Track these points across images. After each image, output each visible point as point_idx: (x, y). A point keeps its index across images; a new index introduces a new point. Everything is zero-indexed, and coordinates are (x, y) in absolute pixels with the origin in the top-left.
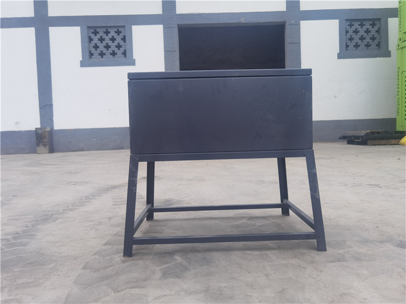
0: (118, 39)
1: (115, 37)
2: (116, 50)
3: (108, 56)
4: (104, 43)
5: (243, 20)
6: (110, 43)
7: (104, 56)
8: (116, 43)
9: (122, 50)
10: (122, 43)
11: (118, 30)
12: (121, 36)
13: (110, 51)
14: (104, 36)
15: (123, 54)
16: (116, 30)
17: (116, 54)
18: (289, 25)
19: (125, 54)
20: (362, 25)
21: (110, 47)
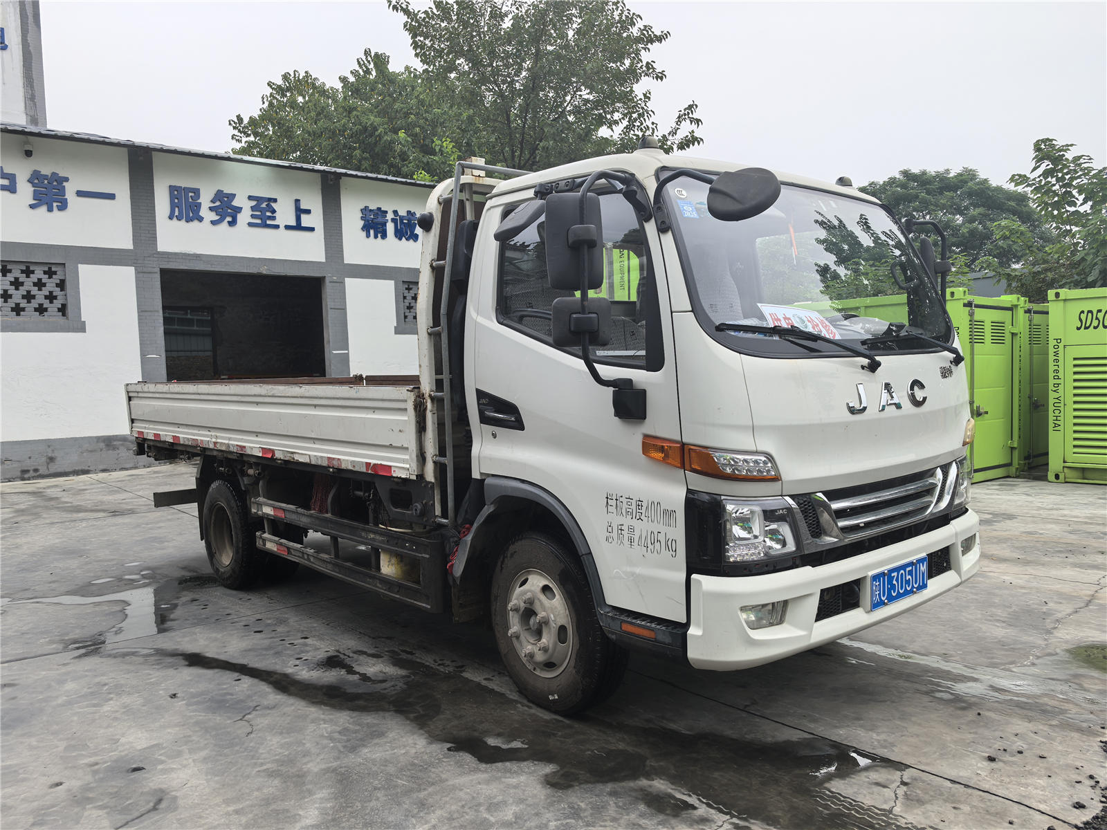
0: (51, 285)
1: (43, 281)
2: (46, 304)
3: (30, 314)
4: (23, 290)
5: (264, 270)
6: (34, 291)
7: (22, 313)
8: (45, 291)
9: (58, 303)
10: (57, 291)
11: (50, 268)
12: (56, 279)
13: (35, 304)
14: (22, 278)
15: (59, 310)
16: (46, 269)
17: (46, 310)
18: (330, 282)
19: (63, 310)
21: (34, 297)
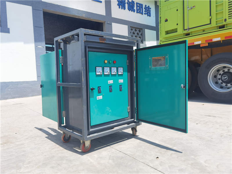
5: (84, 16)
18: (107, 24)
20: (136, 30)
